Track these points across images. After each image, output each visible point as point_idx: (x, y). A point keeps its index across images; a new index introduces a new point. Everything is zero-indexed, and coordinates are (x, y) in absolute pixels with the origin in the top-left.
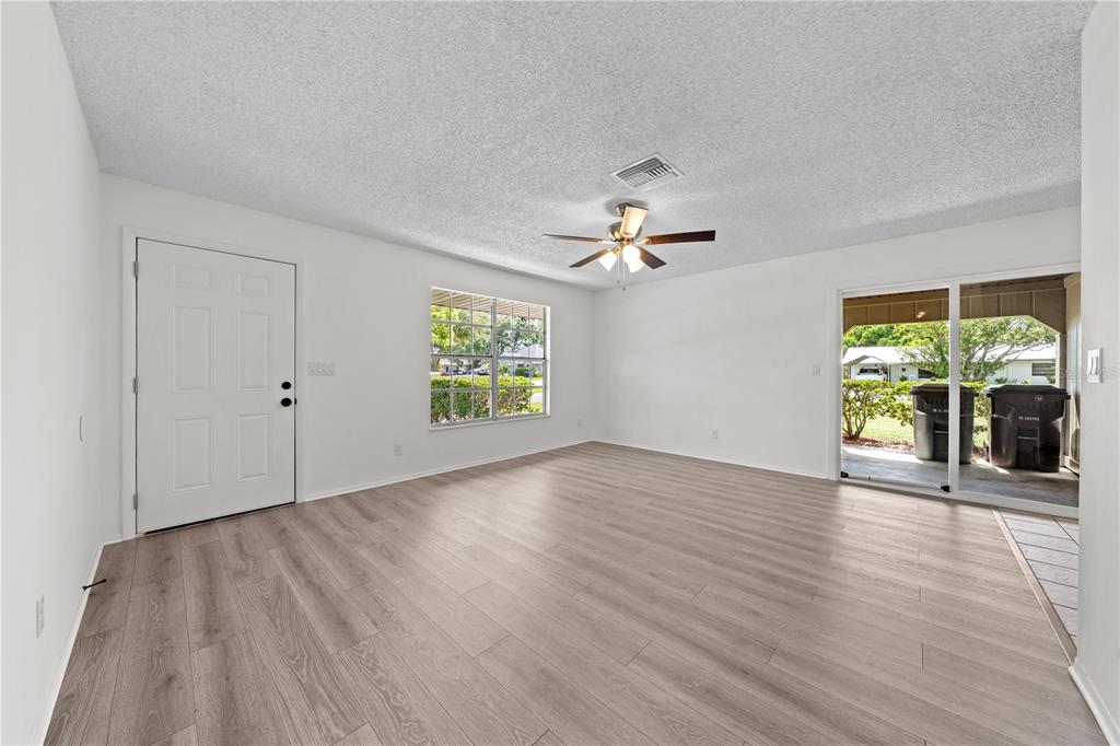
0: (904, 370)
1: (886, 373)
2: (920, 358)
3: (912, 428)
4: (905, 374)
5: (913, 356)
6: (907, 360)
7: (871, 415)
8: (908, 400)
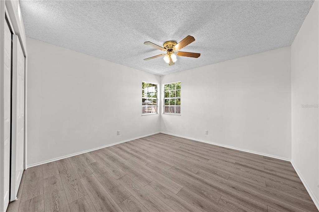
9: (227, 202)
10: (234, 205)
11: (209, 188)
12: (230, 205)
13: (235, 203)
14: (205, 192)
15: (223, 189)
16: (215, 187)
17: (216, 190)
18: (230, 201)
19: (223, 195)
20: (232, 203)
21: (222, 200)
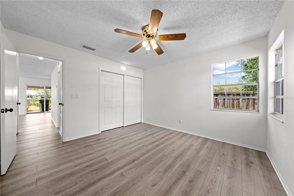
0: (37, 97)
1: (31, 98)
2: (41, 94)
3: (39, 107)
4: (37, 98)
5: (39, 93)
6: (38, 94)
7: (30, 106)
8: (38, 102)
9: (76, 183)
10: (71, 187)
11: (99, 177)
12: (73, 184)
13: (70, 190)
14: (96, 173)
15: (89, 190)
16: (95, 182)
17: (92, 181)
18: (75, 187)
19: (84, 185)
20: (72, 187)
21: (81, 181)
